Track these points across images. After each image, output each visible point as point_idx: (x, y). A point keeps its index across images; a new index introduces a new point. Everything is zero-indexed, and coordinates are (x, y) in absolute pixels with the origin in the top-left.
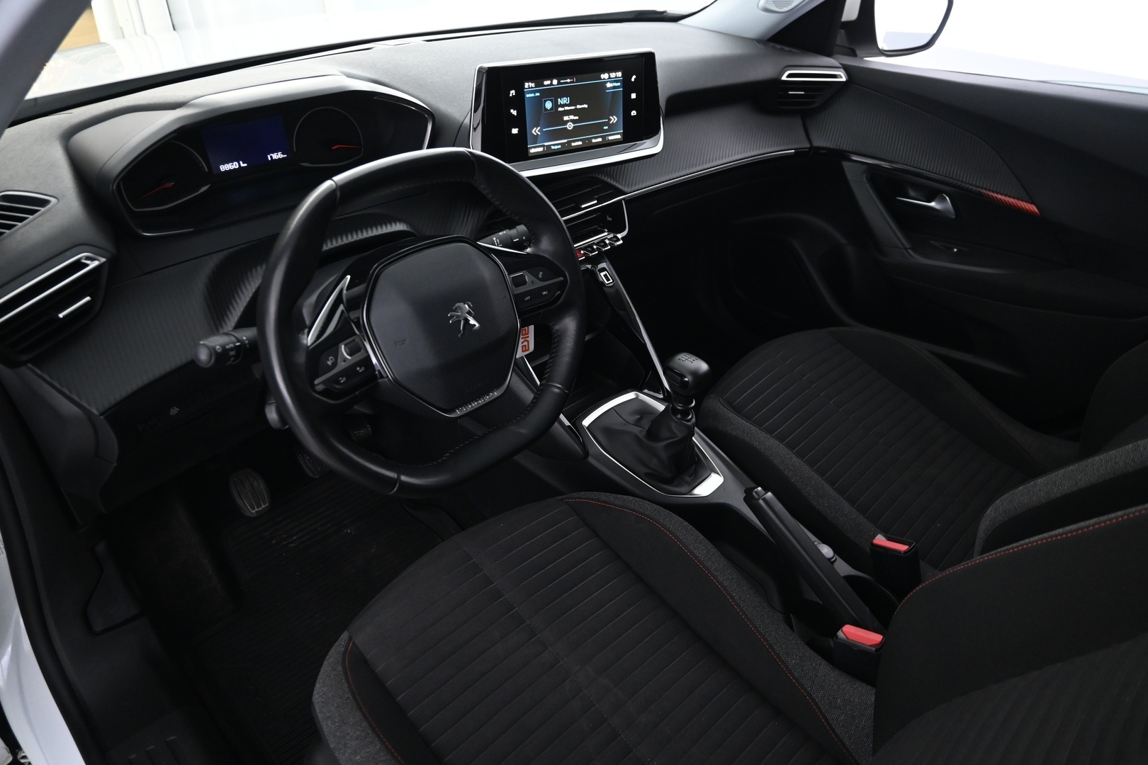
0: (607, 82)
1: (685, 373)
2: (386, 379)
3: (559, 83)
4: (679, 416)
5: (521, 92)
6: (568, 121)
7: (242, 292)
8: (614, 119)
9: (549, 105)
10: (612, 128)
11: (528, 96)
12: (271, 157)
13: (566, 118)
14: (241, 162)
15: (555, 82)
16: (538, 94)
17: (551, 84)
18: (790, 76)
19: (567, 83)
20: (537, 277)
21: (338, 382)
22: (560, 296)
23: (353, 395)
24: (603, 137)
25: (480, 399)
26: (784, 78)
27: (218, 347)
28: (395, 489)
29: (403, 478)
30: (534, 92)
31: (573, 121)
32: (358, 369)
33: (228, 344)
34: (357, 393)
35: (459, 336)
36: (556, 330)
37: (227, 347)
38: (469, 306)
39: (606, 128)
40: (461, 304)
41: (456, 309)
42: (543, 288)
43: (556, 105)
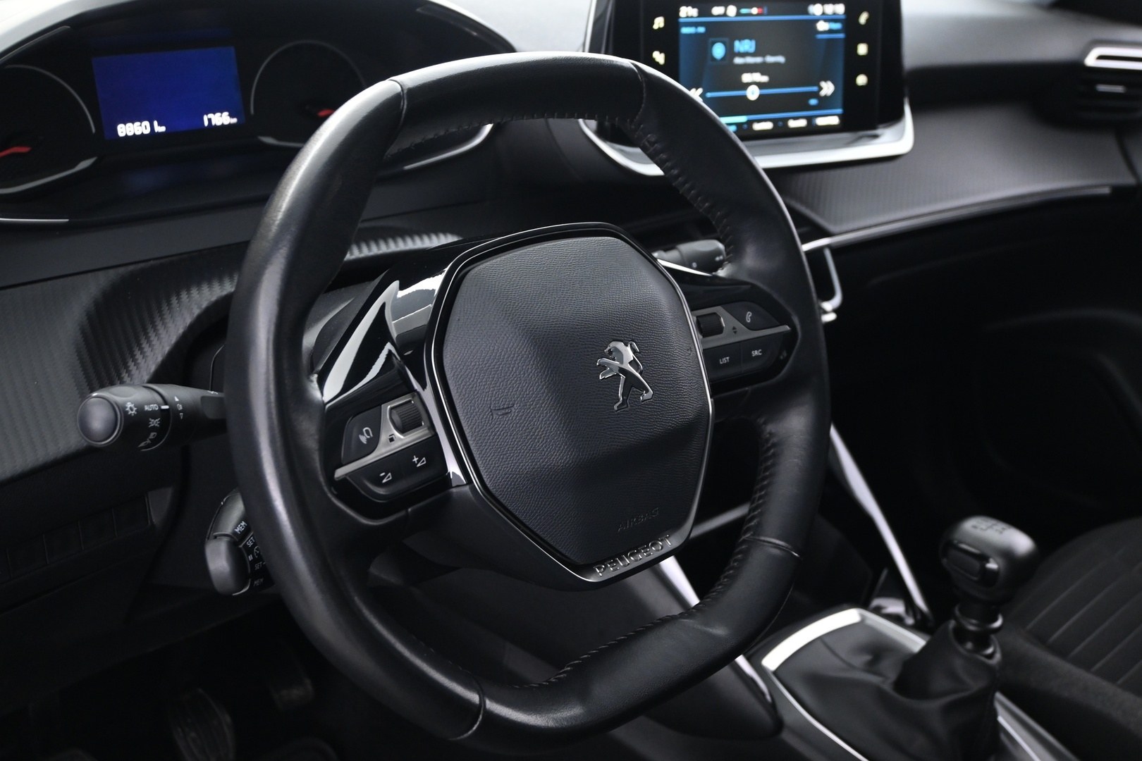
0: (817, 21)
1: (988, 552)
2: (467, 488)
3: (738, 14)
4: (969, 645)
5: (673, 22)
6: (749, 84)
7: (142, 353)
8: (828, 88)
9: (718, 51)
10: (825, 103)
11: (685, 30)
12: (210, 120)
13: (746, 78)
14: (156, 123)
15: (732, 10)
16: (701, 30)
17: (725, 15)
18: (1101, 57)
19: (750, 15)
20: (743, 321)
21: (378, 482)
22: (787, 359)
23: (402, 514)
24: (810, 119)
25: (639, 552)
26: (1091, 61)
27: (129, 405)
28: (474, 728)
29: (491, 706)
30: (696, 25)
31: (761, 85)
32: (415, 459)
33: (149, 404)
34: (410, 510)
35: (615, 407)
36: (771, 434)
37: (146, 408)
38: (634, 351)
39: (813, 102)
40: (620, 346)
41: (610, 352)
42: (754, 344)
43: (731, 53)
